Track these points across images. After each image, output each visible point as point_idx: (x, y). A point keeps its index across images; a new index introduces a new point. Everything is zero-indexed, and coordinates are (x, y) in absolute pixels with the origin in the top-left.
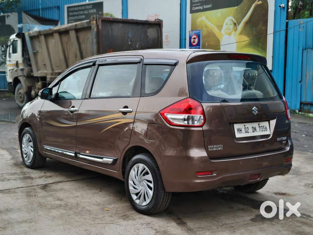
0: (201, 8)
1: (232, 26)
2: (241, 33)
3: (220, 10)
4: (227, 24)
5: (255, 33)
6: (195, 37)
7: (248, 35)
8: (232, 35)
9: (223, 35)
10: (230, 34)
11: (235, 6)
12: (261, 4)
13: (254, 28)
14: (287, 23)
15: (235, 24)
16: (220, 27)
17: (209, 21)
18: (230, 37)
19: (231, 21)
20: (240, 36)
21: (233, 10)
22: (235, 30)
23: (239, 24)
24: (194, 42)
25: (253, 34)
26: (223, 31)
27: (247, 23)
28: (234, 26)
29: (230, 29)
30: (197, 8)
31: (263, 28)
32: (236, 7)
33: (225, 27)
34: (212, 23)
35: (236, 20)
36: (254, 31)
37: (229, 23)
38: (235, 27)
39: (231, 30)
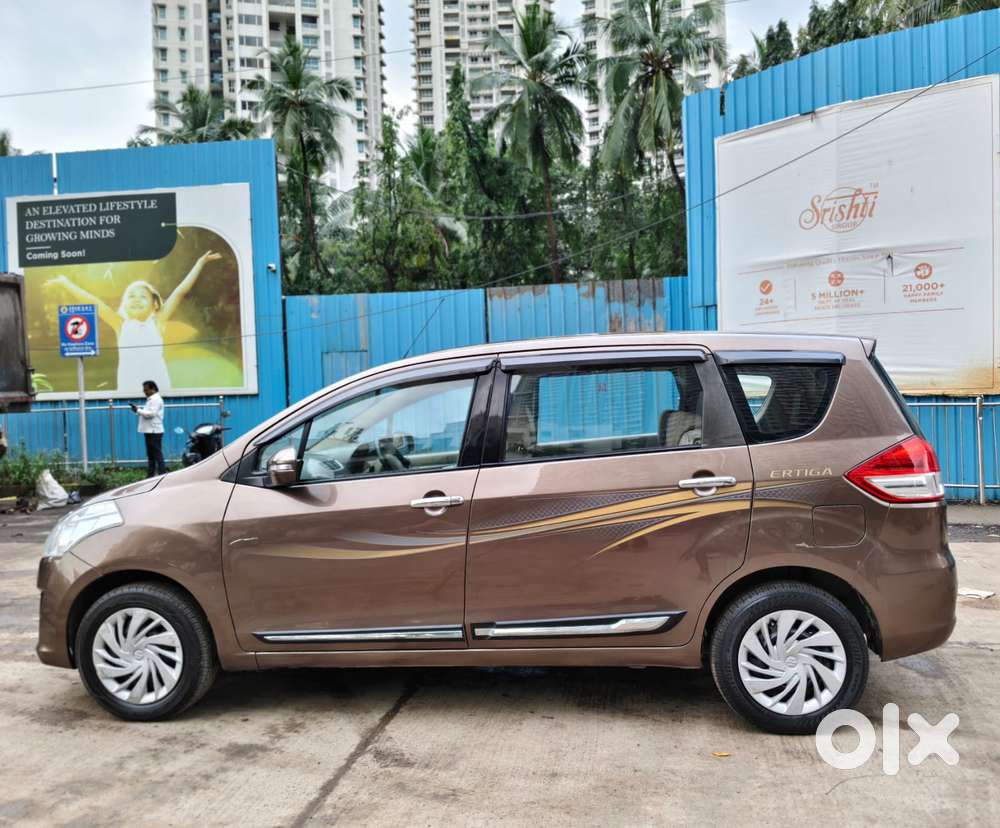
0: (55, 256)
1: (147, 302)
2: (173, 317)
3: (111, 265)
4: (132, 296)
5: (208, 317)
6: (79, 320)
7: (192, 321)
8: (149, 319)
9: (123, 320)
10: (142, 318)
11: (155, 258)
12: (219, 260)
13: (207, 308)
14: (284, 302)
15: (155, 297)
16: (114, 303)
17: (82, 287)
18: (143, 323)
19: (146, 291)
20: (172, 323)
21: (148, 266)
22: (157, 310)
23: (166, 297)
24: (76, 332)
25: (204, 318)
26: (123, 311)
27: (187, 296)
28: (153, 302)
29: (141, 308)
30: (41, 256)
31: (230, 308)
32: (155, 262)
33: (126, 301)
34: (88, 291)
35: (158, 287)
36: (207, 313)
37: (138, 293)
38: (156, 303)
39: (145, 309)
